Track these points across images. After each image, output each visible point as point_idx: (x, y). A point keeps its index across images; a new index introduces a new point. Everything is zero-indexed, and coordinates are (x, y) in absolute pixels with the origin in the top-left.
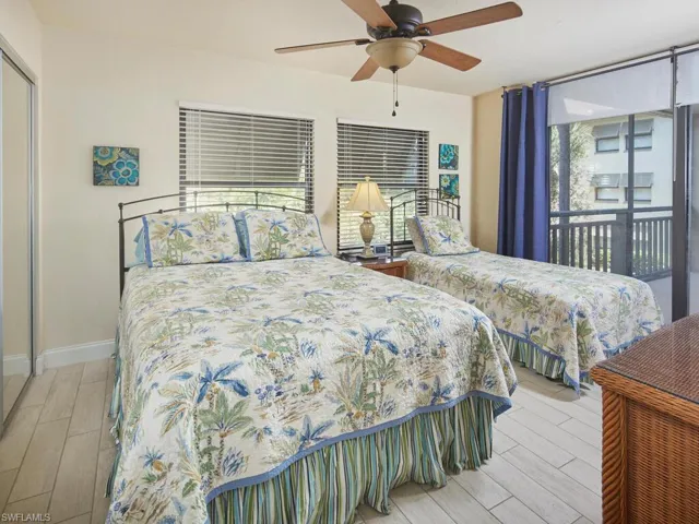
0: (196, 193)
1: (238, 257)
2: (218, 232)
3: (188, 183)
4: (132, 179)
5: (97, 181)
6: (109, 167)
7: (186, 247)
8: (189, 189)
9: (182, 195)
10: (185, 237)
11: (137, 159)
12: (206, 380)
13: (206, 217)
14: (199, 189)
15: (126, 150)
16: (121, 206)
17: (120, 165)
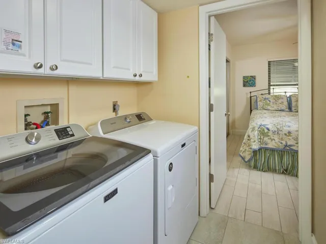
0: (273, 89)
1: (287, 110)
2: (280, 101)
3: (272, 85)
4: (253, 85)
5: (244, 86)
6: (247, 82)
7: (268, 105)
8: (272, 87)
9: (269, 89)
10: (268, 102)
11: (255, 79)
12: (260, 126)
13: (276, 96)
14: (274, 87)
15: (252, 76)
16: (250, 92)
17: (250, 81)
